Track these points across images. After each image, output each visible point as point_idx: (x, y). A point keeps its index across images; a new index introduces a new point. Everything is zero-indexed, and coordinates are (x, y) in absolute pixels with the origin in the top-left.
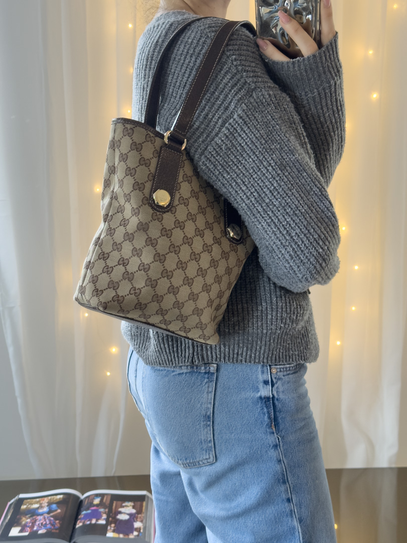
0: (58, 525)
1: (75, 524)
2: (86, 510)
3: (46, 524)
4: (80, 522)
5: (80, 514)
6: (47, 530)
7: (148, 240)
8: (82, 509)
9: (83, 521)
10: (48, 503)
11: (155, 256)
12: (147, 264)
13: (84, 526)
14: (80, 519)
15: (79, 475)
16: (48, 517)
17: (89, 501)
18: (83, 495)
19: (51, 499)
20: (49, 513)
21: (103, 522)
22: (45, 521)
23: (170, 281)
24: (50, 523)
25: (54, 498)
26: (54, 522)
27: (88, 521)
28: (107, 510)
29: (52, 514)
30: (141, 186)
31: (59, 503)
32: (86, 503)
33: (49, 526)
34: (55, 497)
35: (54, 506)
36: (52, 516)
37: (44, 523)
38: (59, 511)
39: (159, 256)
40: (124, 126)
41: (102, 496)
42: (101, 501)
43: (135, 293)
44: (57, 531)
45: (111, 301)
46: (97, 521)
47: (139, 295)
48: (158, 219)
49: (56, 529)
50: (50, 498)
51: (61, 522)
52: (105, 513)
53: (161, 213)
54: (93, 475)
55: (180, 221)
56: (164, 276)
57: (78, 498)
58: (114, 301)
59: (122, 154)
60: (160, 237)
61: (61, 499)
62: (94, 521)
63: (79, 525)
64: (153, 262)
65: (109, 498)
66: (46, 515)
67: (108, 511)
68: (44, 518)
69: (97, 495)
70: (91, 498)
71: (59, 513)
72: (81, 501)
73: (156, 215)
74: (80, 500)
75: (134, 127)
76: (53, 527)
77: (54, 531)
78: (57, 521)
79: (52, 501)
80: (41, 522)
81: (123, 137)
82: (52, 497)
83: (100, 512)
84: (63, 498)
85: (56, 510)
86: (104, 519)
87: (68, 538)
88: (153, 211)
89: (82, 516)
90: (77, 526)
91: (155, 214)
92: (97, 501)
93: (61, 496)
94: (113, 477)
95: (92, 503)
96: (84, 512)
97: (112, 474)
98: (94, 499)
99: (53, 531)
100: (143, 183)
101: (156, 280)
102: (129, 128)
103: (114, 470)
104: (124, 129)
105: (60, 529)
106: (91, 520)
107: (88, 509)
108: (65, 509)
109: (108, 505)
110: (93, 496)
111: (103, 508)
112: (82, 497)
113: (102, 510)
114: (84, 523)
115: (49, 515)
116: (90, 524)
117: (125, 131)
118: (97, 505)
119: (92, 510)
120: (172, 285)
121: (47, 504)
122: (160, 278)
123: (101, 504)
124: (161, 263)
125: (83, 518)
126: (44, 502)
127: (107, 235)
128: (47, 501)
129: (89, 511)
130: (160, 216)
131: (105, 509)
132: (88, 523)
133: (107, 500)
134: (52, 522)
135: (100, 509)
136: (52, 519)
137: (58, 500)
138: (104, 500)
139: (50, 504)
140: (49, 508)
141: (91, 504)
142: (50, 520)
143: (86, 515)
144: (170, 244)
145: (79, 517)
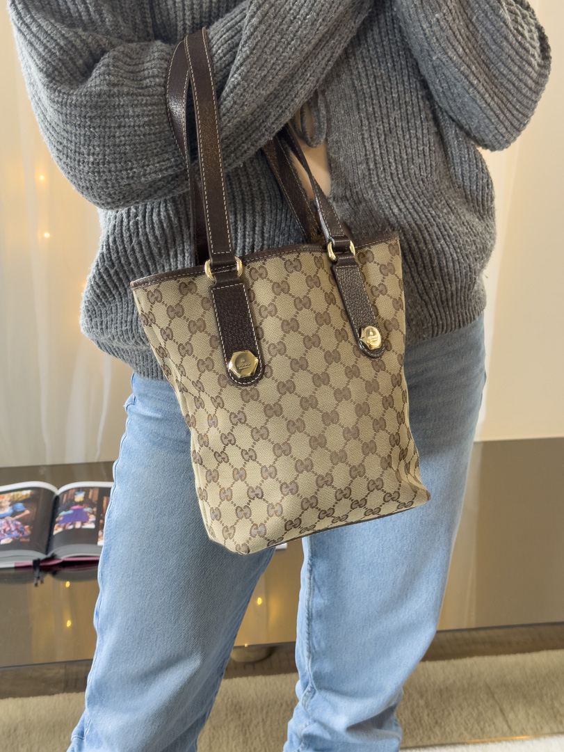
0: (29, 531)
1: (51, 530)
2: (65, 510)
3: (10, 530)
4: (59, 526)
5: (57, 516)
6: (13, 538)
7: (254, 433)
8: (59, 509)
9: (63, 525)
10: (10, 501)
11: (274, 450)
12: (271, 466)
13: (65, 532)
14: (58, 522)
15: (49, 462)
16: (12, 522)
17: (69, 498)
18: (58, 489)
19: (13, 497)
20: (13, 515)
21: (92, 526)
22: (9, 525)
23: (313, 472)
24: (17, 529)
25: (18, 495)
26: (22, 528)
27: (71, 525)
28: (95, 509)
29: (17, 517)
30: (207, 363)
31: (26, 501)
32: (64, 500)
33: (15, 534)
34: (19, 493)
35: (20, 506)
36: (18, 520)
37: (8, 529)
38: (27, 512)
39: (280, 448)
40: (146, 290)
41: (86, 490)
42: (86, 496)
43: (276, 512)
44: (28, 540)
45: (250, 539)
46: (82, 524)
47: (282, 513)
48: (252, 397)
49: (26, 537)
50: (12, 494)
51: (32, 528)
52: (93, 513)
53: (252, 386)
54: (68, 461)
55: (285, 381)
56: (300, 470)
57: (52, 493)
58: (254, 537)
59: (162, 329)
60: (267, 420)
61: (28, 496)
62: (78, 525)
63: (57, 530)
64: (276, 460)
65: (97, 492)
66: (10, 519)
67: (97, 511)
68: (7, 522)
69: (79, 490)
70: (70, 493)
71: (28, 515)
72: (57, 498)
73: (248, 393)
74: (55, 496)
75: (159, 286)
76: (21, 535)
77: (23, 540)
78: (27, 527)
79: (16, 499)
80: (4, 527)
81: (152, 306)
82: (16, 493)
83: (86, 512)
84: (31, 495)
85: (23, 512)
86: (93, 522)
87: (44, 549)
88: (240, 389)
89: (61, 519)
90: (55, 532)
91: (245, 393)
92: (79, 497)
93: (28, 492)
94: (98, 463)
95: (74, 500)
96: (63, 513)
97: (95, 460)
98: (75, 494)
99: (21, 540)
100: (208, 358)
101: (293, 482)
102: (153, 291)
103: (98, 454)
104: (148, 294)
105: (31, 536)
106: (73, 523)
107: (68, 508)
108: (35, 509)
109: (96, 503)
110: (74, 490)
111: (90, 507)
112: (58, 492)
113: (88, 509)
114: (64, 528)
115: (14, 519)
116: (74, 529)
117: (150, 296)
118: (80, 503)
119: (74, 510)
120: (319, 476)
121: (9, 503)
122: (298, 475)
123: (86, 501)
124: (287, 455)
125: (63, 521)
126: (4, 500)
127: (202, 446)
128: (9, 499)
129: (70, 512)
130: (253, 392)
131: (92, 508)
132: (71, 527)
133: (93, 496)
134: (19, 527)
135: (85, 507)
136: (19, 523)
137: (24, 498)
138: (90, 497)
139: (13, 503)
140: (13, 508)
141: (72, 502)
142: (16, 525)
143: (65, 516)
144: (285, 423)
145: (57, 519)
